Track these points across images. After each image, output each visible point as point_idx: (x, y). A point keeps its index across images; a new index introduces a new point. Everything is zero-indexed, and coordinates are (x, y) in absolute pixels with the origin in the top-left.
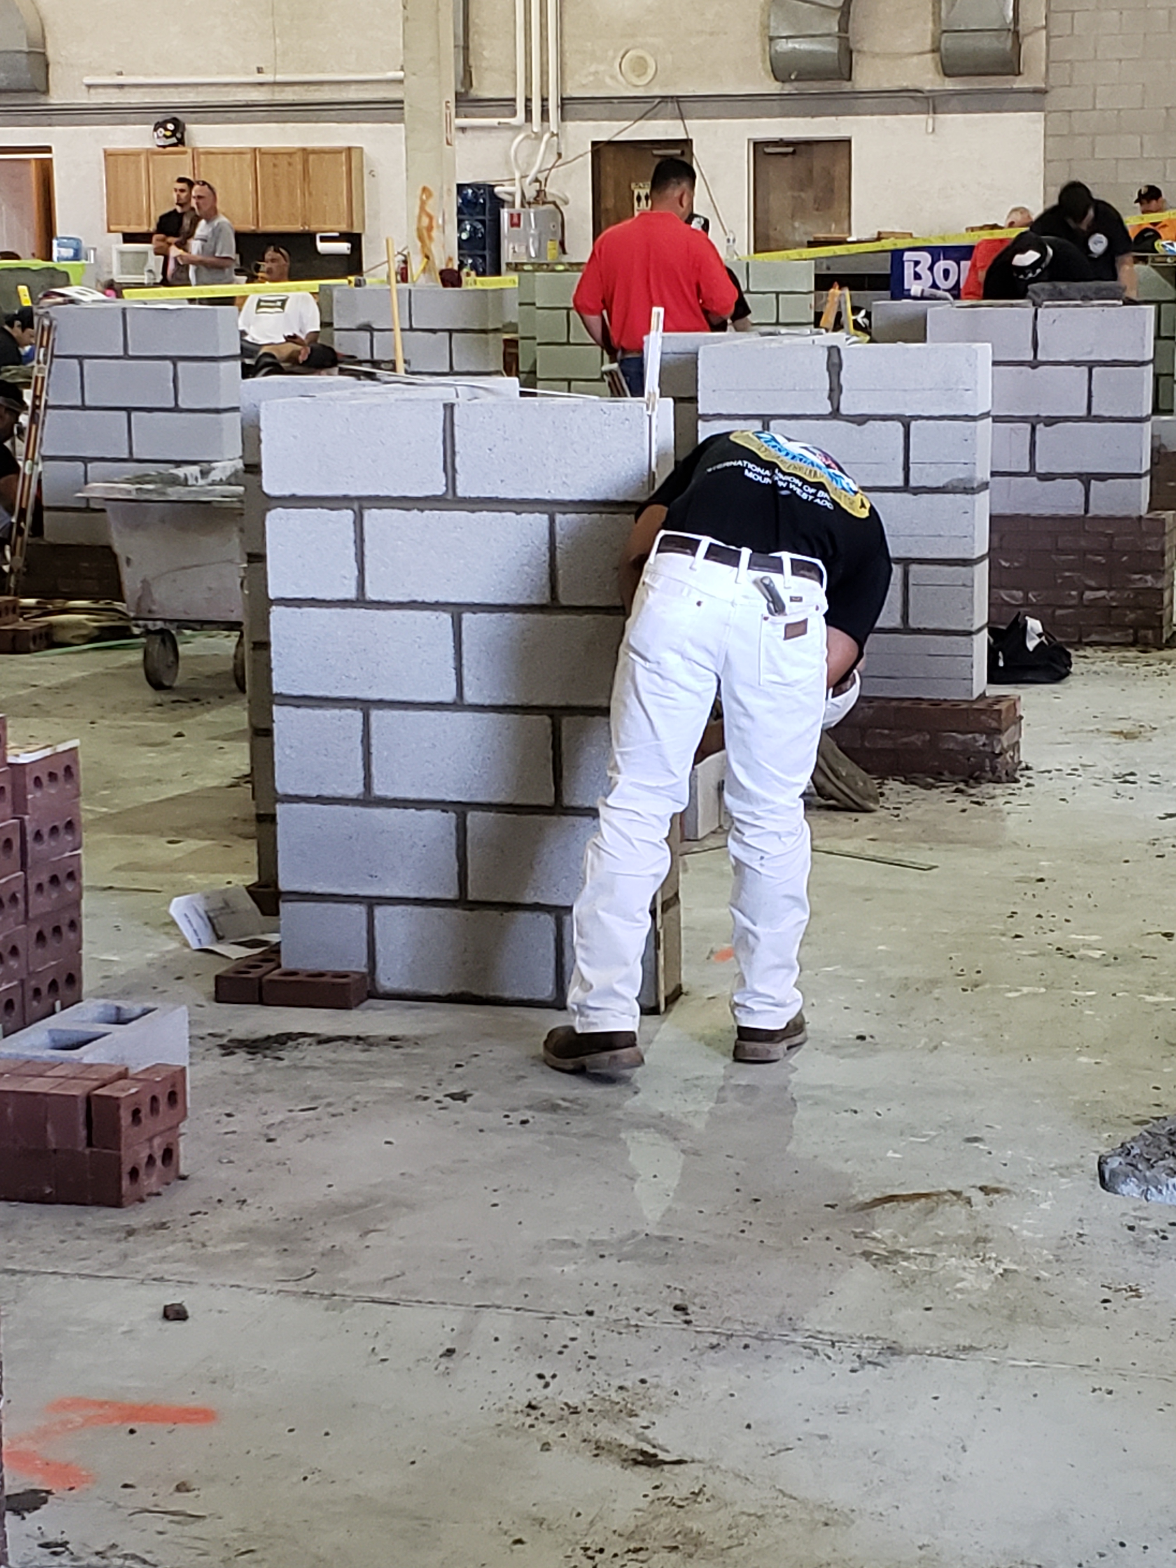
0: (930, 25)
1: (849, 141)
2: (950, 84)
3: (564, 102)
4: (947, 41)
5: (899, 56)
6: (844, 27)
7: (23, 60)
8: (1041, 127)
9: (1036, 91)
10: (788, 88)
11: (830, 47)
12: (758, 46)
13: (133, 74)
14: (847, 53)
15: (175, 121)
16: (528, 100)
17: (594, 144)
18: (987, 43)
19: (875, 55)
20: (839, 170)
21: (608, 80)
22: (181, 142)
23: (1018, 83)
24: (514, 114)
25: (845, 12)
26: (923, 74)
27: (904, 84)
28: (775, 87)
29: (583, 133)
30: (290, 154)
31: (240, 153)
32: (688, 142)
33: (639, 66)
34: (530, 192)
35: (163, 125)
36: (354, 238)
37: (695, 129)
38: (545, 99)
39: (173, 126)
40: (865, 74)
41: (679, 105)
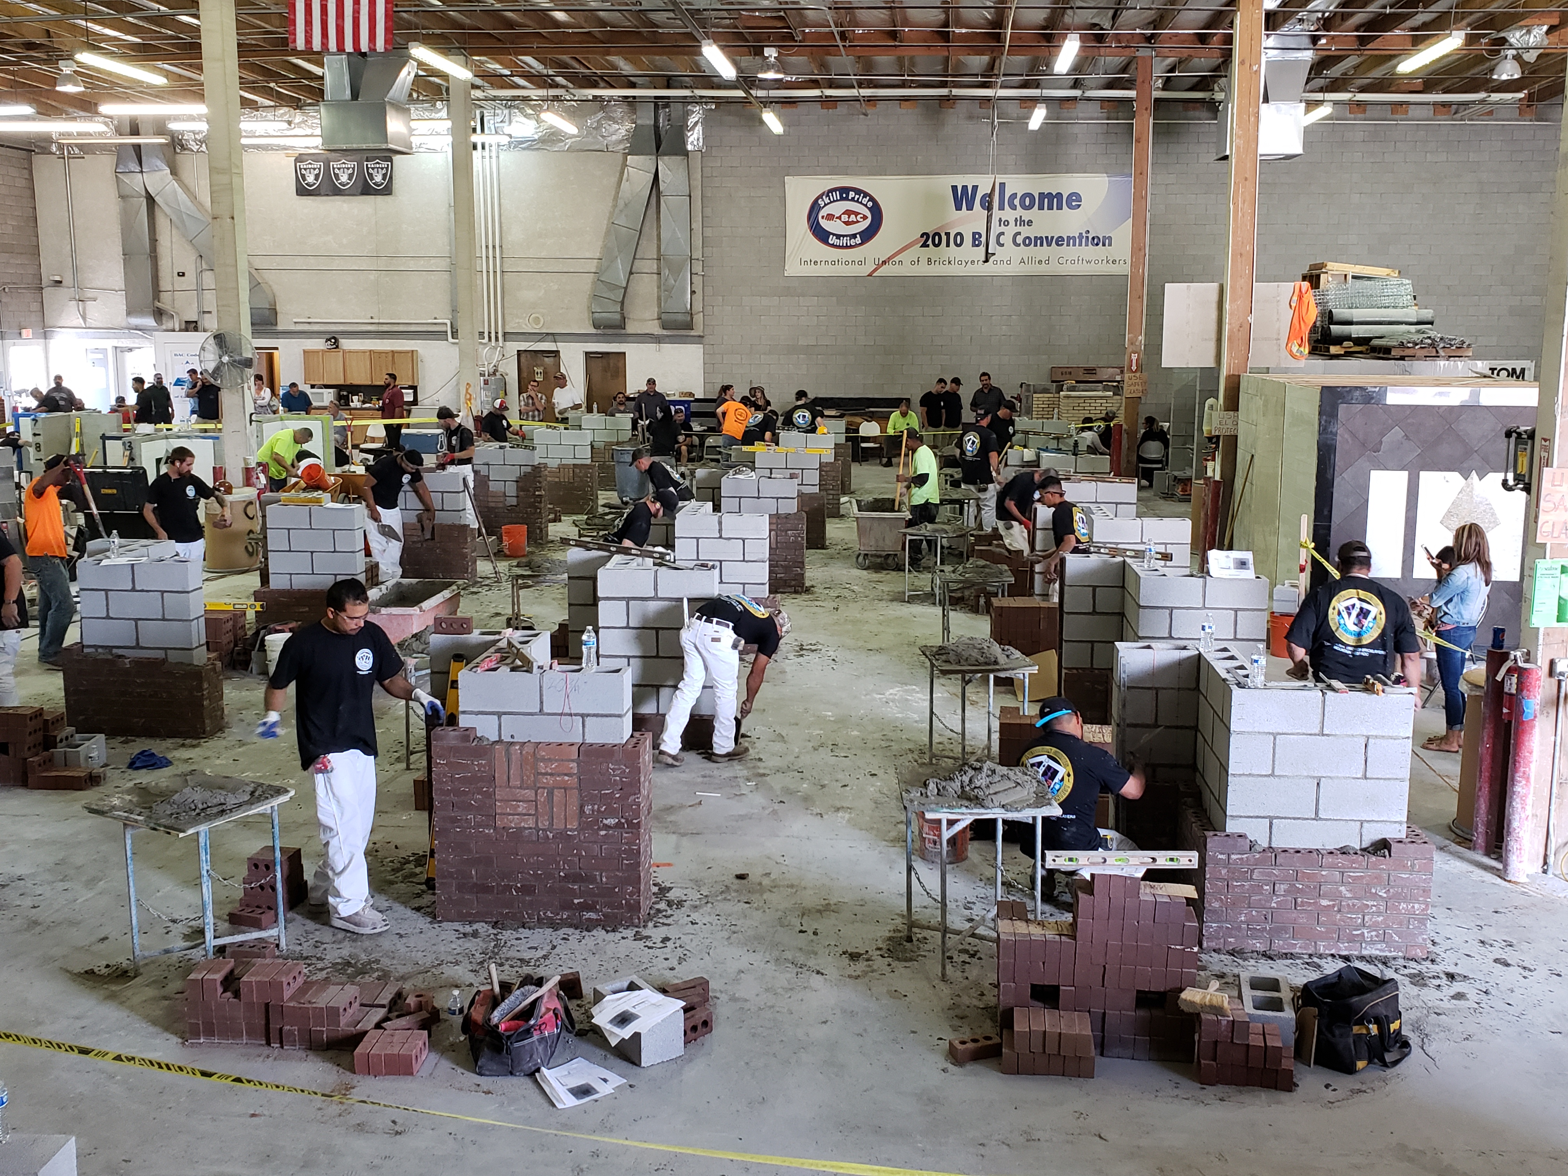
0: (656, 309)
1: (624, 353)
2: (665, 332)
3: (505, 334)
4: (663, 316)
5: (646, 320)
6: (622, 309)
7: (267, 312)
8: (702, 350)
9: (699, 336)
10: (599, 332)
12: (586, 315)
13: (316, 318)
14: (624, 318)
15: (334, 338)
16: (490, 333)
17: (518, 351)
18: (680, 317)
19: (634, 320)
20: (621, 364)
21: (524, 326)
22: (337, 347)
23: (693, 333)
24: (484, 338)
25: (622, 303)
26: (655, 328)
27: (647, 332)
28: (594, 331)
29: (514, 347)
30: (386, 353)
31: (364, 352)
32: (558, 352)
33: (537, 320)
34: (491, 371)
35: (329, 340)
36: (414, 388)
37: (562, 347)
38: (497, 333)
39: (334, 340)
40: (631, 328)
41: (554, 337)
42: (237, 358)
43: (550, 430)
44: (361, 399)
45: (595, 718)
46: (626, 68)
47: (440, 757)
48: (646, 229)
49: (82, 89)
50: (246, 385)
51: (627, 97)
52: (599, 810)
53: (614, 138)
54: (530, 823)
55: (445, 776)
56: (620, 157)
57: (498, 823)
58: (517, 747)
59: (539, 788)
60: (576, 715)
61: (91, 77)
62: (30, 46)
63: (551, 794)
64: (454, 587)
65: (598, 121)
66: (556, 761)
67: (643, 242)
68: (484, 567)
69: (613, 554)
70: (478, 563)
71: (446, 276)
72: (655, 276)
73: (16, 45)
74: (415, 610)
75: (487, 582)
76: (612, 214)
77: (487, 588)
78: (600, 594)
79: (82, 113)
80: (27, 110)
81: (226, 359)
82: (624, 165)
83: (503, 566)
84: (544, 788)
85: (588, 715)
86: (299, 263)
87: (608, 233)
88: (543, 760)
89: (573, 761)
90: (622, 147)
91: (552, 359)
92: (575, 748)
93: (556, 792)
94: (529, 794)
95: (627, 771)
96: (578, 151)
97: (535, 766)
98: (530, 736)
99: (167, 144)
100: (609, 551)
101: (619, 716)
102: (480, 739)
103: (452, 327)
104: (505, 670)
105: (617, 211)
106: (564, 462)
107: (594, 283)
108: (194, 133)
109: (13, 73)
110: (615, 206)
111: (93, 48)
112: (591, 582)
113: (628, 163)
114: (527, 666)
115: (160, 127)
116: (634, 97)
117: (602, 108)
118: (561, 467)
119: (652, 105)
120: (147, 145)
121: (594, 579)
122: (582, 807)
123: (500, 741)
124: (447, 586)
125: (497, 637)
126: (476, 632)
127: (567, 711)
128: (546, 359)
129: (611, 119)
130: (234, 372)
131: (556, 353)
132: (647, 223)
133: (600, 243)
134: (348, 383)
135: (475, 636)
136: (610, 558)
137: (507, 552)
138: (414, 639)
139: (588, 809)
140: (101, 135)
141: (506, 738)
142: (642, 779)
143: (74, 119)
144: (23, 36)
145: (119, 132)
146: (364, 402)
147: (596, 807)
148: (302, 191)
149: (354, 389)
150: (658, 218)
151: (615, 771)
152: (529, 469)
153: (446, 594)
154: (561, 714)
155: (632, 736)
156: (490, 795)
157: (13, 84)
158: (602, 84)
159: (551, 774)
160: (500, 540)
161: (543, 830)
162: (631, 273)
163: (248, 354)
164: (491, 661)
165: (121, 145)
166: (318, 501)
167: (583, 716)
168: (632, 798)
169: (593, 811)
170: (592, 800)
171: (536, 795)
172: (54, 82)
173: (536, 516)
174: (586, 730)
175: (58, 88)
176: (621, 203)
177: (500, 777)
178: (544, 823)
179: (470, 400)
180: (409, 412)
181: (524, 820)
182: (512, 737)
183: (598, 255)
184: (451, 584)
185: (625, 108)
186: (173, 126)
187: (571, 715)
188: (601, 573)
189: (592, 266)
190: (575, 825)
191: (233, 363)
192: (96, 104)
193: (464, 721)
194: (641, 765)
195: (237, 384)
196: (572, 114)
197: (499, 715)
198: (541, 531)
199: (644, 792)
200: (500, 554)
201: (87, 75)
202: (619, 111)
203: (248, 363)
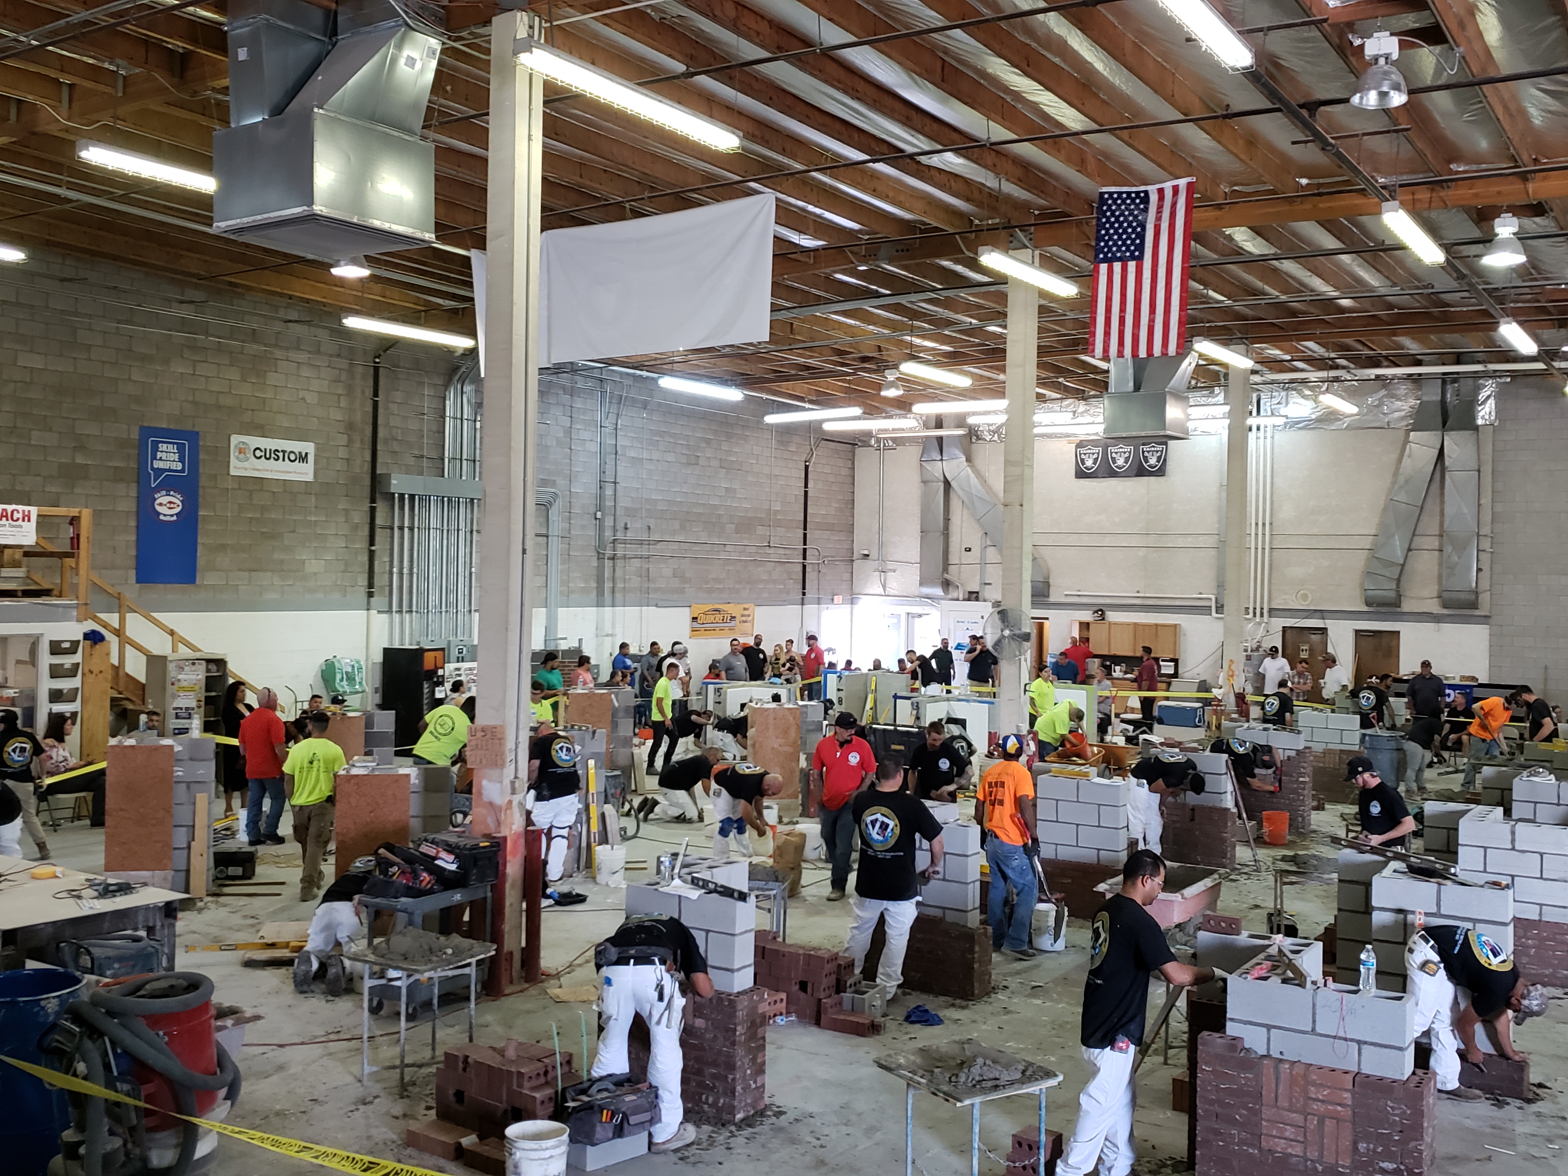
0: (1436, 587)
1: (1399, 632)
2: (1446, 611)
3: (1271, 610)
4: (1444, 595)
5: (1422, 599)
6: (1398, 587)
7: (1041, 585)
8: (1488, 631)
9: (1485, 616)
10: (1371, 609)
11: (1393, 594)
12: (1358, 592)
13: (1085, 591)
14: (1399, 596)
15: (1101, 610)
16: (1255, 609)
17: (1284, 628)
18: (1463, 596)
19: (1412, 598)
20: (1394, 643)
21: (1290, 603)
22: (1104, 619)
23: (1477, 612)
24: (1248, 614)
25: (1398, 581)
26: (1434, 607)
27: (1425, 610)
28: (1366, 609)
29: (1279, 623)
30: (1150, 626)
31: (1128, 624)
32: (1326, 629)
33: (1305, 597)
34: (1255, 646)
35: (1096, 612)
36: (1175, 661)
37: (1329, 624)
38: (1262, 609)
39: (1101, 612)
40: (1407, 606)
41: (1322, 614)
42: (1017, 632)
43: (1316, 713)
44: (1124, 669)
45: (1372, 1047)
46: (1412, 346)
47: (1206, 1064)
48: (1428, 506)
49: (901, 392)
50: (1023, 658)
51: (1411, 375)
52: (1374, 1151)
53: (1397, 415)
54: (1297, 1150)
55: (1210, 1084)
56: (1402, 433)
57: (1263, 1143)
58: (1287, 1066)
59: (1309, 1114)
60: (1352, 1040)
61: (908, 381)
62: (865, 359)
63: (1321, 1122)
64: (1216, 876)
65: (1379, 399)
66: (1329, 1087)
67: (1425, 518)
68: (1243, 853)
69: (1390, 859)
70: (1238, 848)
71: (1213, 552)
72: (1437, 553)
73: (854, 359)
74: (1176, 897)
75: (1246, 870)
76: (1390, 490)
77: (1246, 877)
78: (1375, 903)
79: (898, 412)
80: (857, 411)
81: (1007, 633)
82: (1406, 441)
83: (1263, 854)
84: (1314, 1115)
85: (1365, 1043)
86: (1073, 540)
87: (1385, 510)
88: (1314, 1084)
89: (1347, 1090)
90: (1404, 423)
91: (1319, 636)
92: (1350, 1078)
93: (1327, 1122)
94: (1297, 1118)
95: (1409, 1112)
96: (1356, 428)
97: (1306, 1091)
98: (1300, 1055)
99: (964, 435)
100: (1385, 856)
101: (1400, 1049)
102: (1248, 1050)
103: (1216, 602)
104: (1275, 980)
105: (1396, 487)
106: (1330, 746)
107: (1368, 560)
108: (989, 425)
109: (849, 382)
110: (1394, 483)
111: (913, 358)
112: (1363, 888)
113: (1411, 439)
114: (1298, 979)
115: (960, 421)
116: (1420, 375)
117: (1384, 387)
118: (1327, 752)
119: (1440, 381)
120: (948, 436)
121: (1368, 885)
122: (1355, 1143)
123: (1267, 1056)
124: (1208, 874)
125: (1266, 942)
126: (1245, 934)
127: (1342, 1034)
128: (1313, 636)
129: (1393, 396)
130: (1014, 645)
131: (1323, 631)
132: (1429, 500)
133: (1376, 520)
134: (1112, 653)
135: (1243, 938)
136: (1386, 864)
137: (1267, 839)
138: (1177, 930)
139: (1362, 1146)
140: (911, 430)
141: (1275, 1054)
142: (1425, 1124)
143: (891, 417)
144: (860, 352)
145: (926, 426)
146: (1126, 673)
147: (1371, 1146)
148: (1081, 474)
149: (1117, 660)
150: (1442, 494)
151: (1395, 1110)
152: (1293, 754)
153: (1208, 882)
154: (1335, 1037)
155: (1414, 1073)
156: (1255, 1113)
157: (847, 390)
158: (1385, 363)
159: (1322, 1101)
160: (1260, 825)
161: (1312, 1161)
162: (1409, 550)
163: (1026, 629)
164: (1262, 969)
165: (927, 437)
166: (1086, 775)
167: (1359, 1042)
168: (1413, 1144)
169: (1368, 1150)
170: (1367, 1138)
171: (1306, 1120)
172: (879, 387)
173: (1299, 803)
174: (1362, 1058)
175: (883, 393)
176: (1401, 480)
177: (1268, 1095)
178: (1313, 1154)
179: (1232, 676)
180: (1169, 684)
181: (1291, 1146)
182: (1281, 1053)
183: (1373, 532)
184: (1212, 872)
185: (1410, 385)
186: (971, 421)
187: (1346, 1039)
188: (1376, 880)
189: (1367, 543)
190: (1348, 1162)
191: (1013, 637)
192: (911, 404)
193: (1232, 1029)
194: (1425, 1108)
195: (1015, 656)
196: (1350, 395)
197: (1269, 1027)
198: (1304, 819)
199: (1428, 1139)
200: (1260, 841)
201: (905, 381)
202: (1403, 389)
203: (1026, 637)
